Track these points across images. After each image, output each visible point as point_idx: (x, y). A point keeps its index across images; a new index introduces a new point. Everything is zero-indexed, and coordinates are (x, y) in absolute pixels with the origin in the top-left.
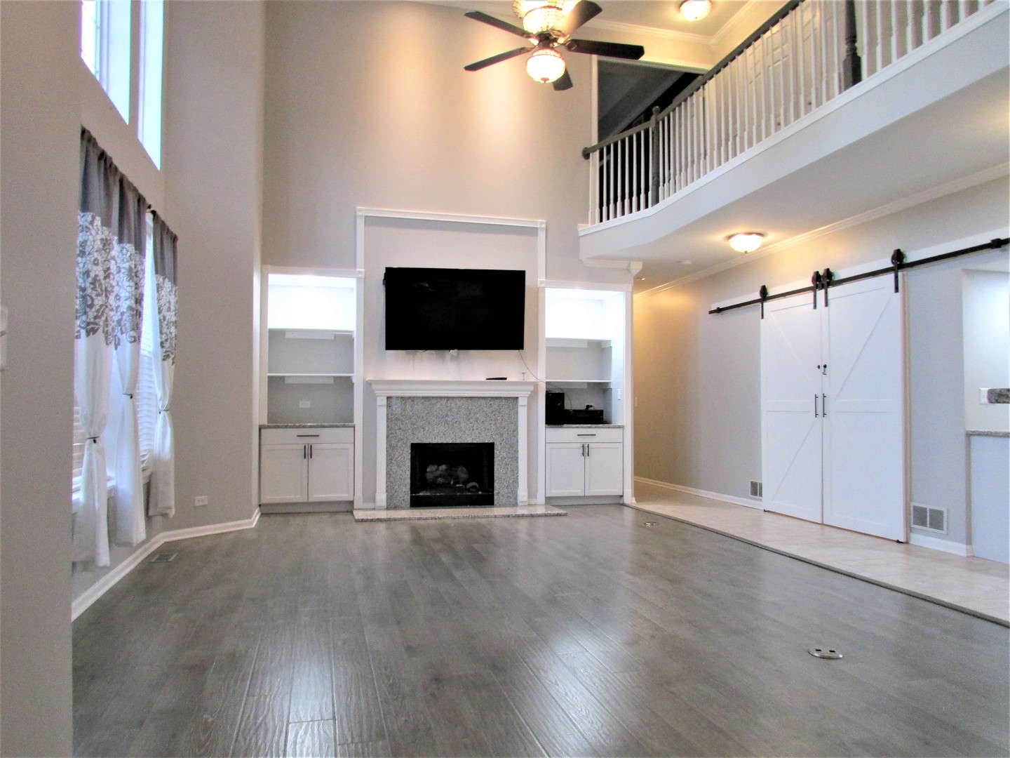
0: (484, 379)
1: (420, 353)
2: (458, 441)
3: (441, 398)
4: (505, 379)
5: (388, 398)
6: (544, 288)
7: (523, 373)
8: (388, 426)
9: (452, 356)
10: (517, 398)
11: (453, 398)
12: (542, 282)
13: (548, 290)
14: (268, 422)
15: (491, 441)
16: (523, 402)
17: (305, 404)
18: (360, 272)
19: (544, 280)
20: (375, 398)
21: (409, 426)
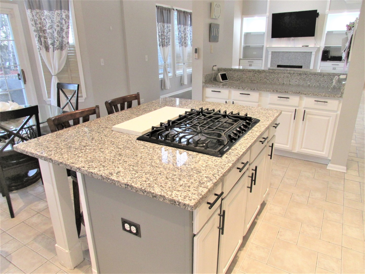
0: (301, 46)
1: (282, 39)
2: (291, 65)
3: (287, 52)
4: (308, 46)
5: (272, 52)
6: (328, 14)
7: (315, 44)
8: (271, 60)
9: (293, 39)
10: (312, 52)
11: (291, 52)
12: (327, 12)
13: (329, 15)
14: (243, 58)
15: (302, 65)
16: (313, 53)
17: (255, 53)
18: (267, 15)
19: (328, 11)
20: (268, 52)
21: (277, 60)
